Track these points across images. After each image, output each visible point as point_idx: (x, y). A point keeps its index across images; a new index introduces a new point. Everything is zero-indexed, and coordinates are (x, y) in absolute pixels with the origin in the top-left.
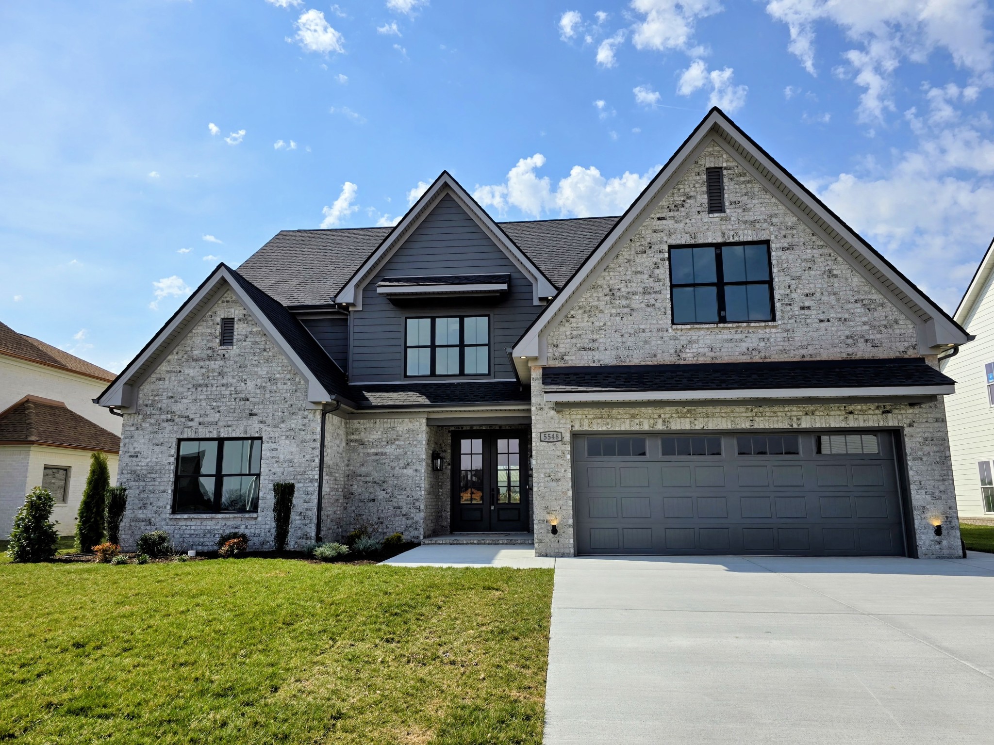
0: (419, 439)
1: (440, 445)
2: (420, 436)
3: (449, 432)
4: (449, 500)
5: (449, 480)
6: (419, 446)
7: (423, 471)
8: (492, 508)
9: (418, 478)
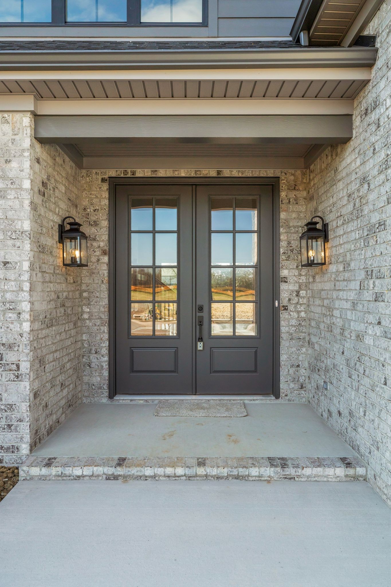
0: (11, 175)
1: (85, 209)
2: (14, 164)
3: (103, 180)
4: (106, 329)
5: (105, 287)
6: (11, 195)
7: (26, 266)
8: (200, 346)
9: (12, 285)
